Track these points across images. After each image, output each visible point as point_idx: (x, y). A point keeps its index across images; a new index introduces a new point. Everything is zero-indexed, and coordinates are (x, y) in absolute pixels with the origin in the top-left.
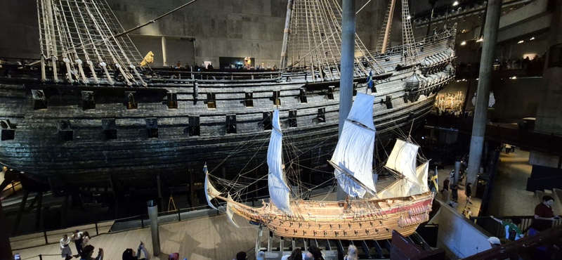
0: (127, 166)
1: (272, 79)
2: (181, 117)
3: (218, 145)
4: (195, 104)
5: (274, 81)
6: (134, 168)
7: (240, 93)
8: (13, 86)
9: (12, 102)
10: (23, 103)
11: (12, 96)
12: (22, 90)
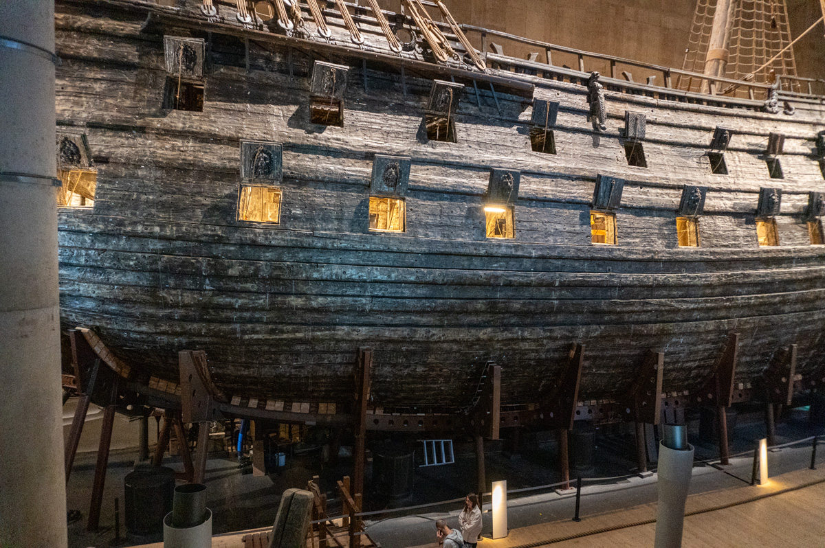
0: (418, 325)
1: (753, 102)
2: (568, 177)
3: (661, 277)
4: (596, 145)
5: (763, 109)
6: (437, 333)
7: (693, 128)
8: (102, 22)
9: (92, 75)
10: (128, 83)
11: (95, 55)
12: (129, 39)
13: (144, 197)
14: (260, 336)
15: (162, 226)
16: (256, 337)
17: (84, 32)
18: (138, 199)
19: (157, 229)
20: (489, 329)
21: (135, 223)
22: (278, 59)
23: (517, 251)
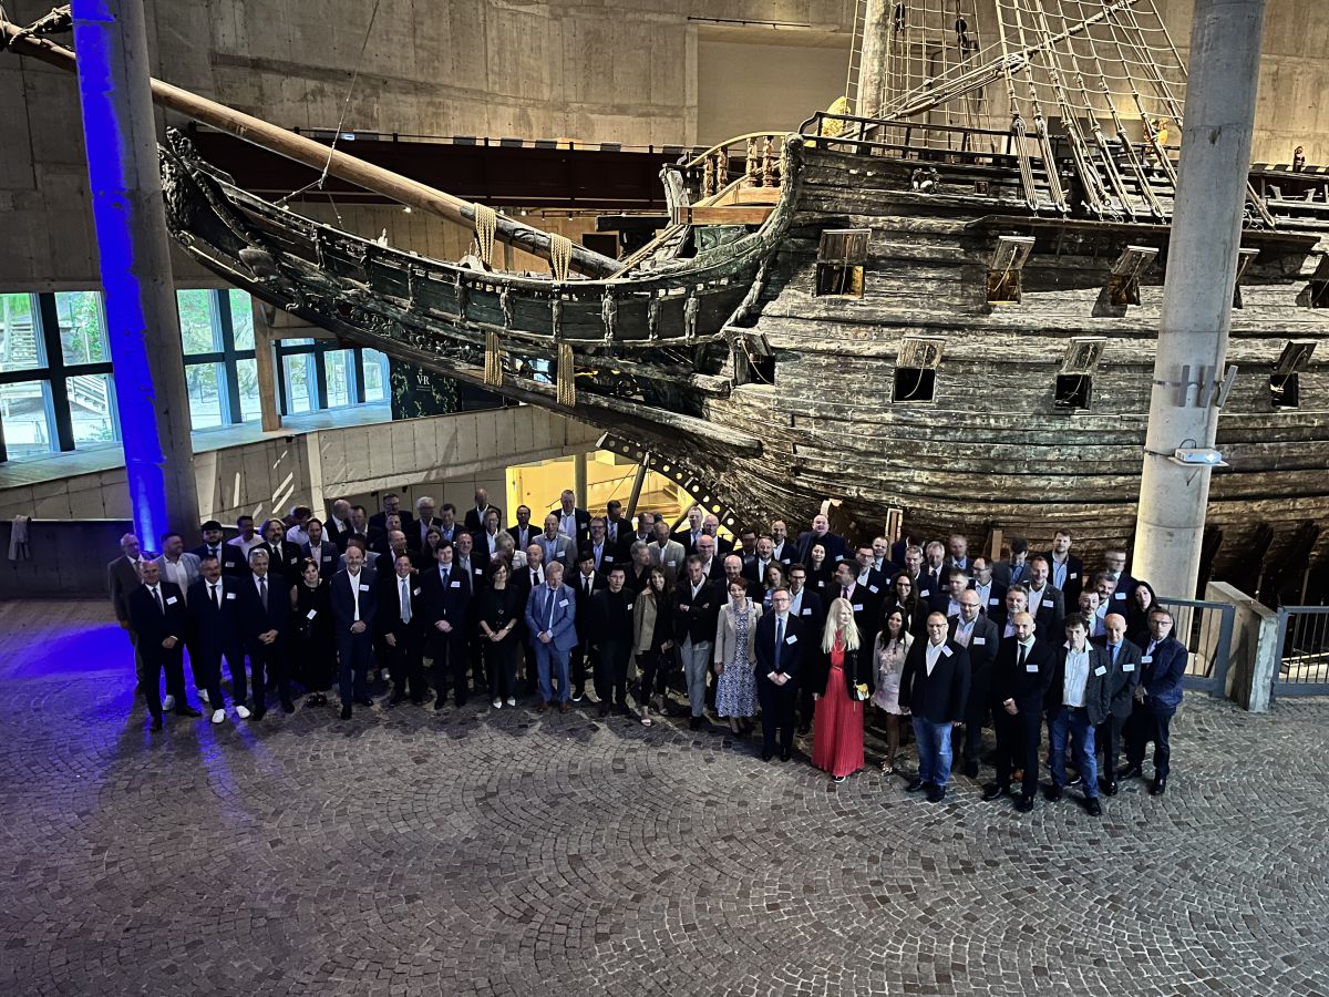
8: (932, 222)
9: (924, 275)
10: (955, 281)
11: (927, 255)
12: (955, 236)
13: (978, 392)
14: (1062, 514)
15: (997, 418)
16: (1057, 515)
17: (916, 234)
18: (974, 394)
19: (992, 421)
20: (1264, 502)
21: (974, 417)
22: (1081, 241)
23: (1300, 421)
